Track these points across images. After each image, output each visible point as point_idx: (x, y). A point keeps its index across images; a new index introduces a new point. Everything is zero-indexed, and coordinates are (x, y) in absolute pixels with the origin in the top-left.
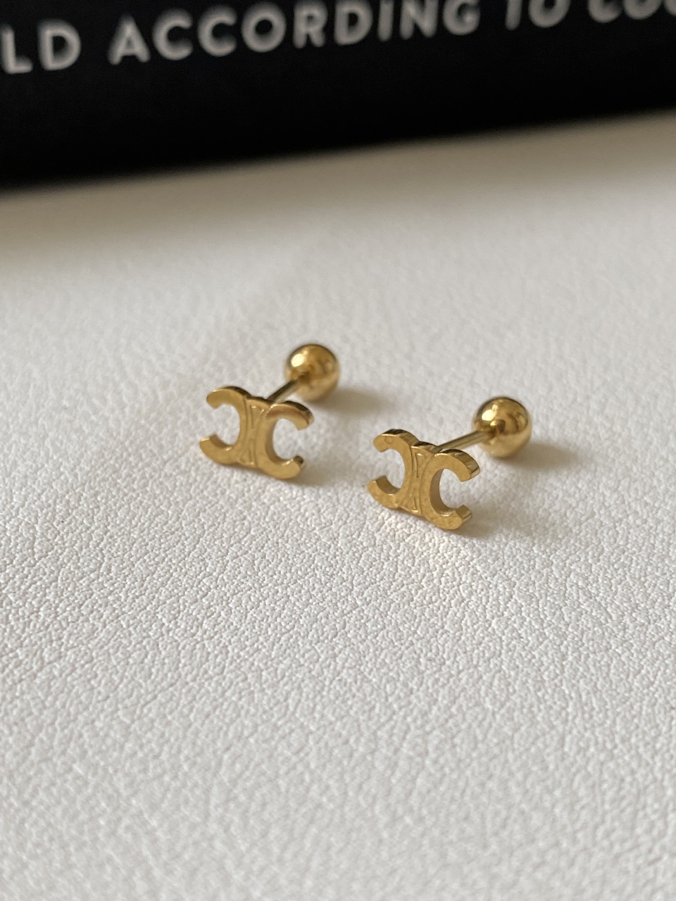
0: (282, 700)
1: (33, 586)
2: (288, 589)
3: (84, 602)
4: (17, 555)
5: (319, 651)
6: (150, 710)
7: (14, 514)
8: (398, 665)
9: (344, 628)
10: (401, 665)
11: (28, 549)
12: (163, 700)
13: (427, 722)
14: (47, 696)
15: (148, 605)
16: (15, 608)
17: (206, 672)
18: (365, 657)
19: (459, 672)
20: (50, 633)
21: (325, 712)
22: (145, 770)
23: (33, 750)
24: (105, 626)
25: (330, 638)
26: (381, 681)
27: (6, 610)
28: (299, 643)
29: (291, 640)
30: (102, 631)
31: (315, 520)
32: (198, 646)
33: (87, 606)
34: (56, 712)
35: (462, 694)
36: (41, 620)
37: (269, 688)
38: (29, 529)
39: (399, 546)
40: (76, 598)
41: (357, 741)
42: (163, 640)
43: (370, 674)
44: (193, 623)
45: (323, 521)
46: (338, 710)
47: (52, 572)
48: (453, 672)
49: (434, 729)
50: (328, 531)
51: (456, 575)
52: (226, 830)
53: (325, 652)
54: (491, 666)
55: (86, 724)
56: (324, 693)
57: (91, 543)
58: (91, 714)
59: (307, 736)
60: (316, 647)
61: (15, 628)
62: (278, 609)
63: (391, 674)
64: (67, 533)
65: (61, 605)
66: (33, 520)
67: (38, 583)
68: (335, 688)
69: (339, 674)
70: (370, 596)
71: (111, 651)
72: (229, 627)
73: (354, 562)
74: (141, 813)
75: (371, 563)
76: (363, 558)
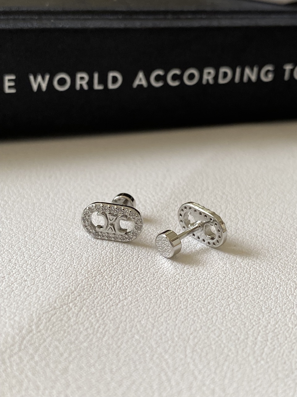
0: (210, 318)
1: (114, 274)
2: (209, 281)
3: (133, 280)
4: (107, 263)
5: (223, 303)
6: (161, 319)
7: (104, 248)
8: (254, 309)
9: (232, 295)
10: (255, 309)
11: (111, 261)
12: (166, 316)
13: (267, 329)
14: (123, 311)
15: (156, 283)
16: (108, 281)
17: (180, 307)
18: (241, 305)
19: (278, 313)
20: (122, 290)
21: (227, 323)
22: (161, 339)
23: (120, 329)
24: (141, 289)
25: (227, 298)
26: (248, 314)
27: (105, 281)
28: (215, 299)
29: (212, 298)
30: (140, 291)
31: (217, 257)
32: (177, 298)
33: (134, 282)
34: (126, 317)
35: (280, 321)
36: (118, 285)
37: (205, 314)
38: (110, 254)
39: (251, 268)
40: (130, 279)
41: (240, 334)
42: (163, 295)
43: (243, 311)
44: (174, 290)
45: (220, 257)
46: (232, 324)
47: (120, 269)
48: (276, 313)
49: (269, 332)
50: (222, 261)
51: (274, 279)
52: (194, 361)
53: (225, 303)
54: (290, 312)
55: (138, 322)
56: (226, 317)
57: (133, 260)
58: (139, 319)
59: (221, 332)
60: (222, 301)
61: (109, 287)
62: (206, 287)
63: (252, 312)
64: (125, 256)
65: (125, 281)
66: (112, 251)
67: (116, 273)
68: (230, 315)
69: (231, 311)
70: (241, 285)
71: (145, 298)
72: (188, 292)
73: (234, 273)
74: (161, 353)
75: (240, 273)
76: (237, 271)
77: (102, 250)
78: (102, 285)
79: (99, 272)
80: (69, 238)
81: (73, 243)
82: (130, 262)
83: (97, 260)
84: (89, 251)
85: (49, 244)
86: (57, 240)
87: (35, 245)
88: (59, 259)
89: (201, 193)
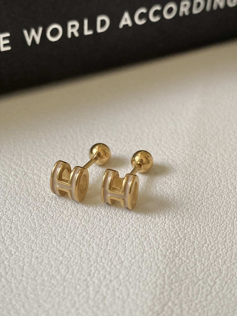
1: (189, 253)
3: (210, 257)
4: (176, 240)
11: (178, 237)
16: (188, 263)
20: (206, 273)
27: (185, 265)
30: (223, 269)
33: (212, 259)
34: (227, 307)
77: (163, 224)
78: (185, 270)
79: (174, 254)
81: (131, 220)
82: (196, 234)
83: (165, 238)
84: (151, 228)
85: (108, 225)
86: (113, 219)
87: (96, 230)
88: (129, 245)
89: (216, 136)
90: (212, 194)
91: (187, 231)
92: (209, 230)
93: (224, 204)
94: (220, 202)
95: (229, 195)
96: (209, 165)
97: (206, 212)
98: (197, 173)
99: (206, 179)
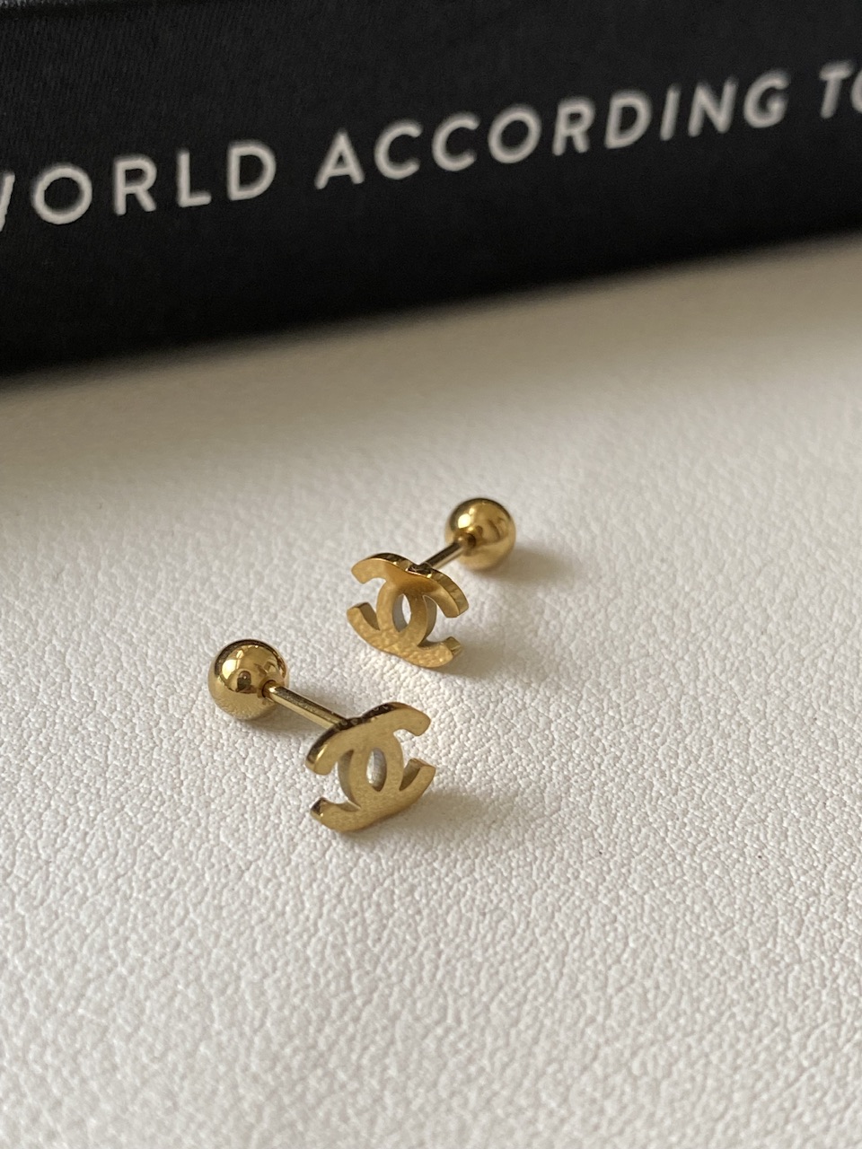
1: (367, 1053)
2: (705, 1043)
4: (333, 1001)
7: (312, 931)
9: (795, 1106)
11: (345, 990)
15: (523, 1077)
16: (351, 1094)
24: (475, 1116)
25: (780, 1124)
27: (340, 1099)
29: (731, 1132)
31: (711, 918)
38: (339, 955)
39: (834, 960)
40: (428, 1072)
44: (591, 1108)
45: (721, 919)
47: (385, 1027)
50: (732, 937)
57: (424, 974)
62: (699, 1078)
64: (390, 960)
65: (410, 1085)
66: (340, 940)
67: (373, 1049)
70: (816, 1050)
73: (782, 993)
75: (804, 993)
76: (791, 985)
77: (305, 937)
78: (335, 1120)
79: (314, 1054)
80: (174, 885)
81: (195, 911)
82: (413, 985)
83: (296, 992)
84: (258, 948)
85: (105, 926)
86: (131, 901)
87: (56, 937)
88: (158, 1006)
89: (600, 616)
90: (520, 839)
91: (385, 969)
92: (468, 974)
93: (552, 878)
94: (540, 869)
95: (582, 847)
96: (541, 725)
97: (477, 902)
98: (490, 751)
99: (516, 779)
